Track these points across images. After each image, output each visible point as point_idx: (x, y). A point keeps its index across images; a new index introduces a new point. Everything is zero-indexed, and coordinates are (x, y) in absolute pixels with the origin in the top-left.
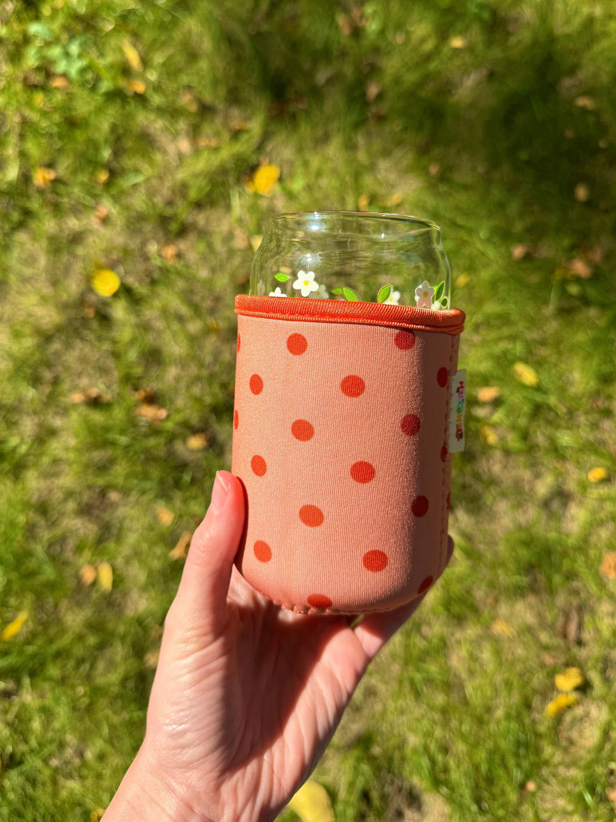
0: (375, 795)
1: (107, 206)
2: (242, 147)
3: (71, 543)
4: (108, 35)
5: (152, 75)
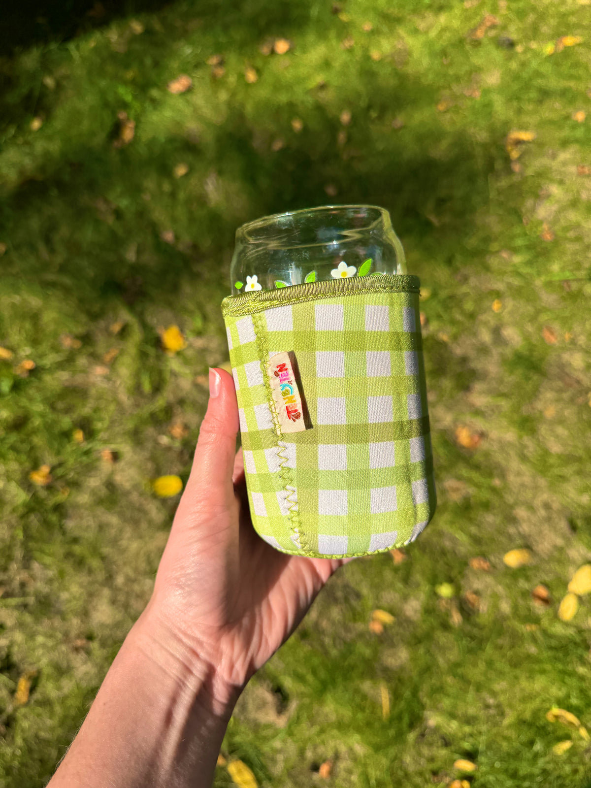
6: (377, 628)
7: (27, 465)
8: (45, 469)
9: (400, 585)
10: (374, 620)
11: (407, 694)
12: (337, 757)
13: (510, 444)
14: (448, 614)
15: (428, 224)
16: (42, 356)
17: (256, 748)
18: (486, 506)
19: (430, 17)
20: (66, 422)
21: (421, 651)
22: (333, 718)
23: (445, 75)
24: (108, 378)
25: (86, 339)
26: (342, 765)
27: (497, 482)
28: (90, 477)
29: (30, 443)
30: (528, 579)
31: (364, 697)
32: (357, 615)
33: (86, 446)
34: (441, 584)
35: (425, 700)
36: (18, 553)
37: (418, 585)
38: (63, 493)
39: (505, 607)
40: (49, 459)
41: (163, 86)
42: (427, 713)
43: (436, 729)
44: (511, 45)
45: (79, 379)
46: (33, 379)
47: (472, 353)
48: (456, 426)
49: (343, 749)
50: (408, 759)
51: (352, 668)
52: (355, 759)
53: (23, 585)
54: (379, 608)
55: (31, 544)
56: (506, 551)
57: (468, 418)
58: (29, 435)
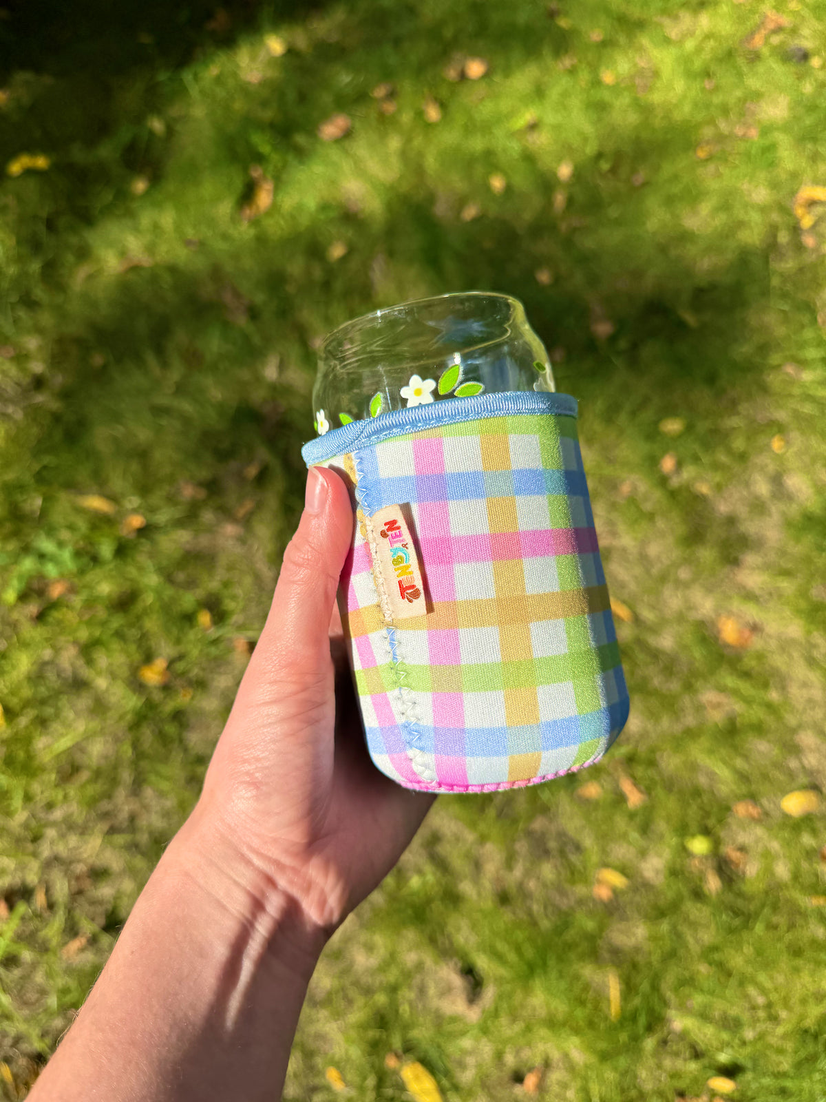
6: (604, 893)
7: (137, 657)
8: (160, 664)
9: (634, 835)
10: (599, 882)
11: (645, 986)
12: (547, 1064)
13: (793, 642)
14: (702, 878)
15: (682, 325)
16: (152, 510)
17: (439, 1046)
18: (759, 729)
19: (686, 19)
20: (188, 600)
21: (665, 927)
22: (542, 1012)
23: (708, 106)
24: (242, 541)
25: (213, 487)
26: (555, 1076)
27: (774, 695)
28: (220, 674)
29: (141, 628)
30: (814, 832)
31: (586, 987)
32: (576, 875)
33: (213, 633)
34: (693, 836)
35: (669, 995)
36: (126, 776)
37: (662, 837)
38: (185, 695)
39: (782, 871)
40: (165, 650)
41: (312, 130)
42: (672, 1013)
43: (683, 1036)
44: (805, 56)
45: (204, 541)
46: (143, 540)
47: (742, 511)
48: (719, 615)
49: (555, 1055)
50: (643, 1074)
51: (570, 946)
52: (571, 1068)
53: (132, 818)
54: (606, 865)
55: (144, 764)
56: (785, 792)
57: (736, 605)
58: (139, 618)
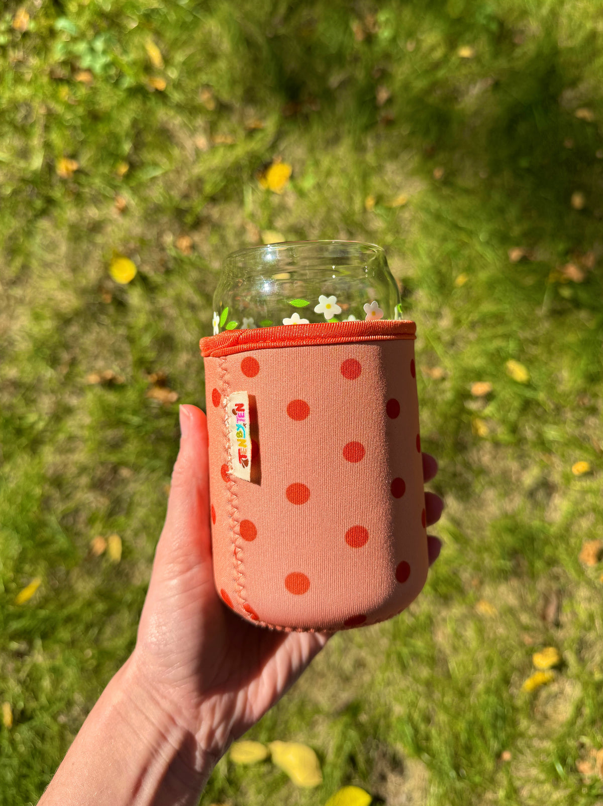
0: (361, 760)
1: (126, 197)
2: (257, 145)
3: (83, 516)
4: (132, 32)
5: (172, 73)
